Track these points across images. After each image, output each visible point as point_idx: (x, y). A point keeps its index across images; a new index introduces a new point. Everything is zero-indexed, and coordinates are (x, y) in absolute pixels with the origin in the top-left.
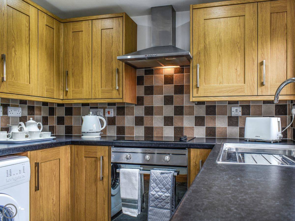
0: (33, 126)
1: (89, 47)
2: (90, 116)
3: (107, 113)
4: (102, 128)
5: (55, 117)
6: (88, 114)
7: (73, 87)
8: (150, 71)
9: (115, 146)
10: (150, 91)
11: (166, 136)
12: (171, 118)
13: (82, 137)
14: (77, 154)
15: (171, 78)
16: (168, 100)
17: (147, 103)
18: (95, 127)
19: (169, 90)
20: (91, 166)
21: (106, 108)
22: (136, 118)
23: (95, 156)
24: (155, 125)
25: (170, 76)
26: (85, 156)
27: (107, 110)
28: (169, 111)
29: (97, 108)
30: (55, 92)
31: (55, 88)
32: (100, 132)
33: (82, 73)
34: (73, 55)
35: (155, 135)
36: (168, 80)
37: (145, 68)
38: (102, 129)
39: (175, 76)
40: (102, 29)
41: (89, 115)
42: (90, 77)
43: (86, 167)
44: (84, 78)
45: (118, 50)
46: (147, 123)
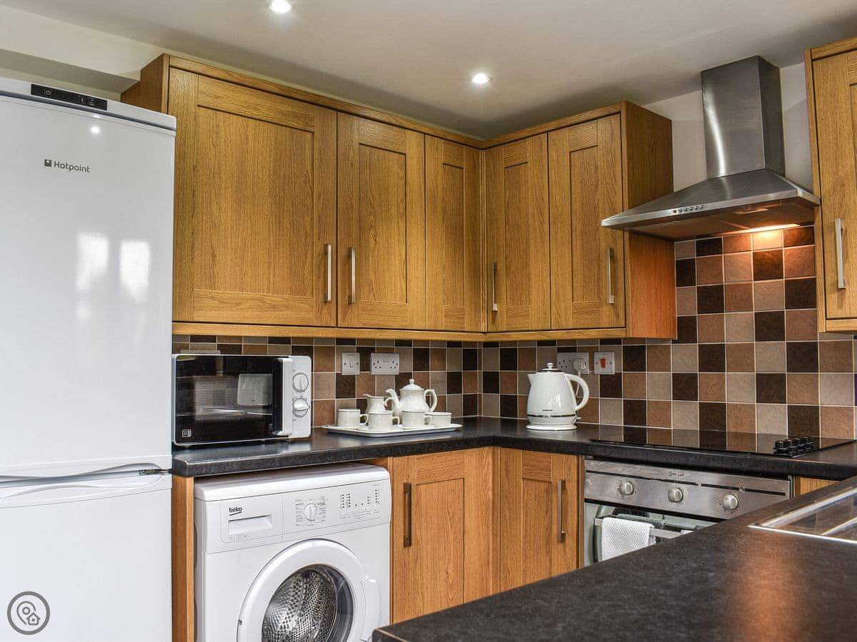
0: (415, 397)
1: (543, 200)
2: (548, 373)
3: (600, 365)
4: (578, 405)
5: (479, 373)
6: (542, 368)
7: (509, 301)
8: (711, 246)
9: (596, 458)
10: (713, 300)
11: (764, 431)
12: (780, 379)
13: (529, 427)
14: (507, 471)
15: (775, 260)
16: (769, 327)
17: (705, 336)
18: (560, 403)
19: (770, 295)
20: (539, 503)
21: (596, 350)
22: (676, 377)
23: (547, 479)
24: (729, 399)
25: (770, 256)
26: (527, 477)
27: (598, 357)
28: (772, 357)
29: (573, 350)
30: (466, 316)
31: (467, 309)
32: (573, 415)
33: (526, 265)
34: (507, 223)
35: (730, 427)
36: (767, 266)
37: (698, 237)
38: (577, 408)
39: (788, 253)
40: (570, 152)
41: (546, 371)
42: (546, 274)
43: (526, 504)
44: (533, 276)
45: (612, 199)
46: (706, 393)
